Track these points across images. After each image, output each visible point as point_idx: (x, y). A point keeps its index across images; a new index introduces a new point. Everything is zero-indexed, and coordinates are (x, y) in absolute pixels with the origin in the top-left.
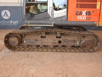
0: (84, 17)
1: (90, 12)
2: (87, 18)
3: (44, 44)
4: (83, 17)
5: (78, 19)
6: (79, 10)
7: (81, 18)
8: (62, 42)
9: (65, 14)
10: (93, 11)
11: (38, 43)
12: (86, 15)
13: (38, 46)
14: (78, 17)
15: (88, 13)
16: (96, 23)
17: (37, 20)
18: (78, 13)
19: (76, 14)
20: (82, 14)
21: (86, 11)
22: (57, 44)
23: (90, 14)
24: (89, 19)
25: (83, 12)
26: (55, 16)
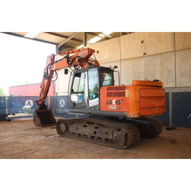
0: (115, 107)
1: (120, 101)
2: (117, 108)
3: (84, 134)
4: (113, 107)
5: (109, 108)
6: (109, 99)
7: (112, 108)
8: (97, 133)
9: (98, 103)
10: (122, 100)
11: (79, 132)
12: (116, 104)
13: (80, 135)
14: (109, 106)
15: (118, 102)
16: (126, 113)
17: (78, 109)
18: (109, 103)
19: (107, 104)
20: (112, 103)
21: (115, 100)
22: (93, 135)
23: (120, 103)
24: (119, 108)
25: (113, 101)
26: (90, 105)
